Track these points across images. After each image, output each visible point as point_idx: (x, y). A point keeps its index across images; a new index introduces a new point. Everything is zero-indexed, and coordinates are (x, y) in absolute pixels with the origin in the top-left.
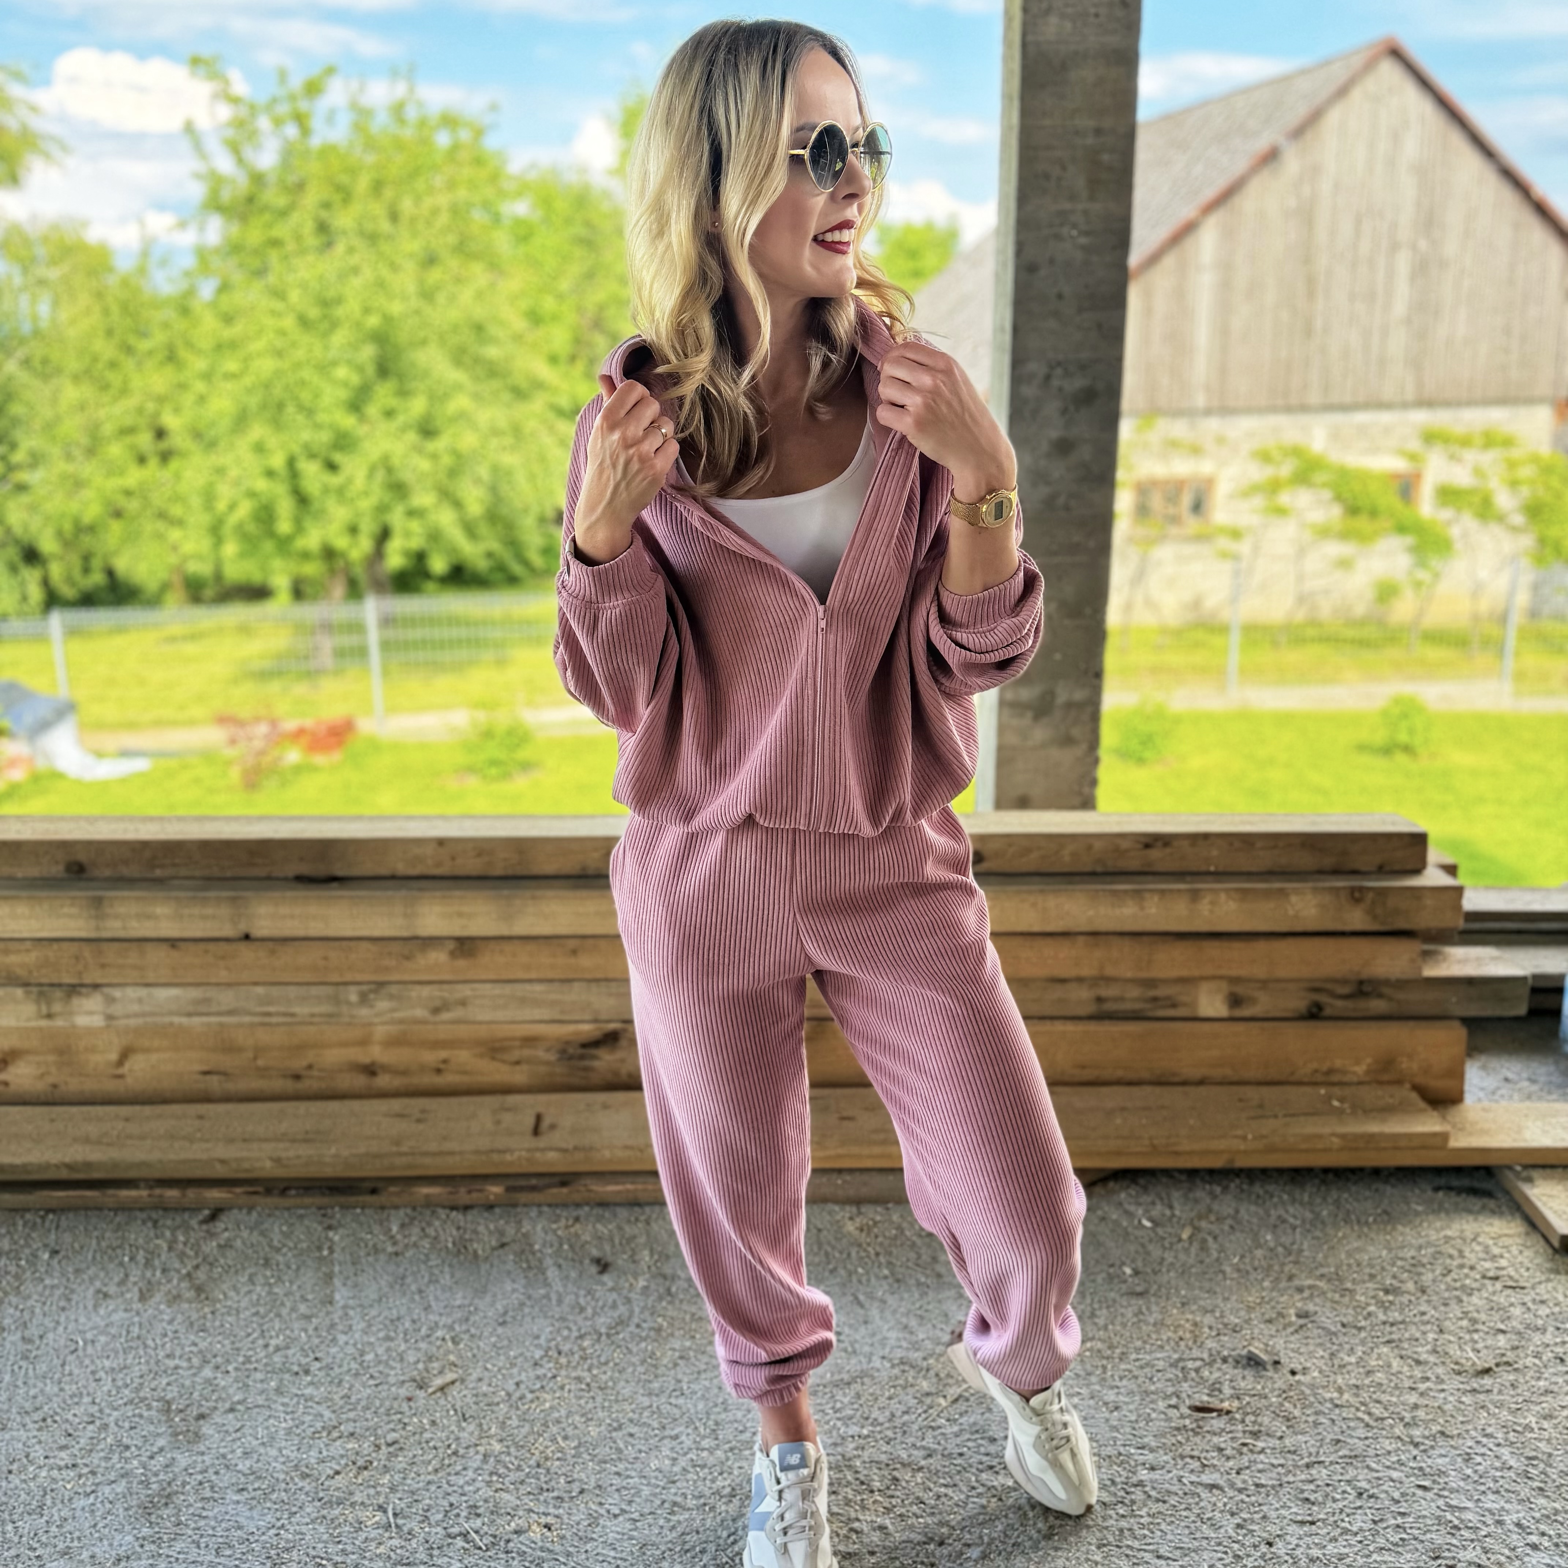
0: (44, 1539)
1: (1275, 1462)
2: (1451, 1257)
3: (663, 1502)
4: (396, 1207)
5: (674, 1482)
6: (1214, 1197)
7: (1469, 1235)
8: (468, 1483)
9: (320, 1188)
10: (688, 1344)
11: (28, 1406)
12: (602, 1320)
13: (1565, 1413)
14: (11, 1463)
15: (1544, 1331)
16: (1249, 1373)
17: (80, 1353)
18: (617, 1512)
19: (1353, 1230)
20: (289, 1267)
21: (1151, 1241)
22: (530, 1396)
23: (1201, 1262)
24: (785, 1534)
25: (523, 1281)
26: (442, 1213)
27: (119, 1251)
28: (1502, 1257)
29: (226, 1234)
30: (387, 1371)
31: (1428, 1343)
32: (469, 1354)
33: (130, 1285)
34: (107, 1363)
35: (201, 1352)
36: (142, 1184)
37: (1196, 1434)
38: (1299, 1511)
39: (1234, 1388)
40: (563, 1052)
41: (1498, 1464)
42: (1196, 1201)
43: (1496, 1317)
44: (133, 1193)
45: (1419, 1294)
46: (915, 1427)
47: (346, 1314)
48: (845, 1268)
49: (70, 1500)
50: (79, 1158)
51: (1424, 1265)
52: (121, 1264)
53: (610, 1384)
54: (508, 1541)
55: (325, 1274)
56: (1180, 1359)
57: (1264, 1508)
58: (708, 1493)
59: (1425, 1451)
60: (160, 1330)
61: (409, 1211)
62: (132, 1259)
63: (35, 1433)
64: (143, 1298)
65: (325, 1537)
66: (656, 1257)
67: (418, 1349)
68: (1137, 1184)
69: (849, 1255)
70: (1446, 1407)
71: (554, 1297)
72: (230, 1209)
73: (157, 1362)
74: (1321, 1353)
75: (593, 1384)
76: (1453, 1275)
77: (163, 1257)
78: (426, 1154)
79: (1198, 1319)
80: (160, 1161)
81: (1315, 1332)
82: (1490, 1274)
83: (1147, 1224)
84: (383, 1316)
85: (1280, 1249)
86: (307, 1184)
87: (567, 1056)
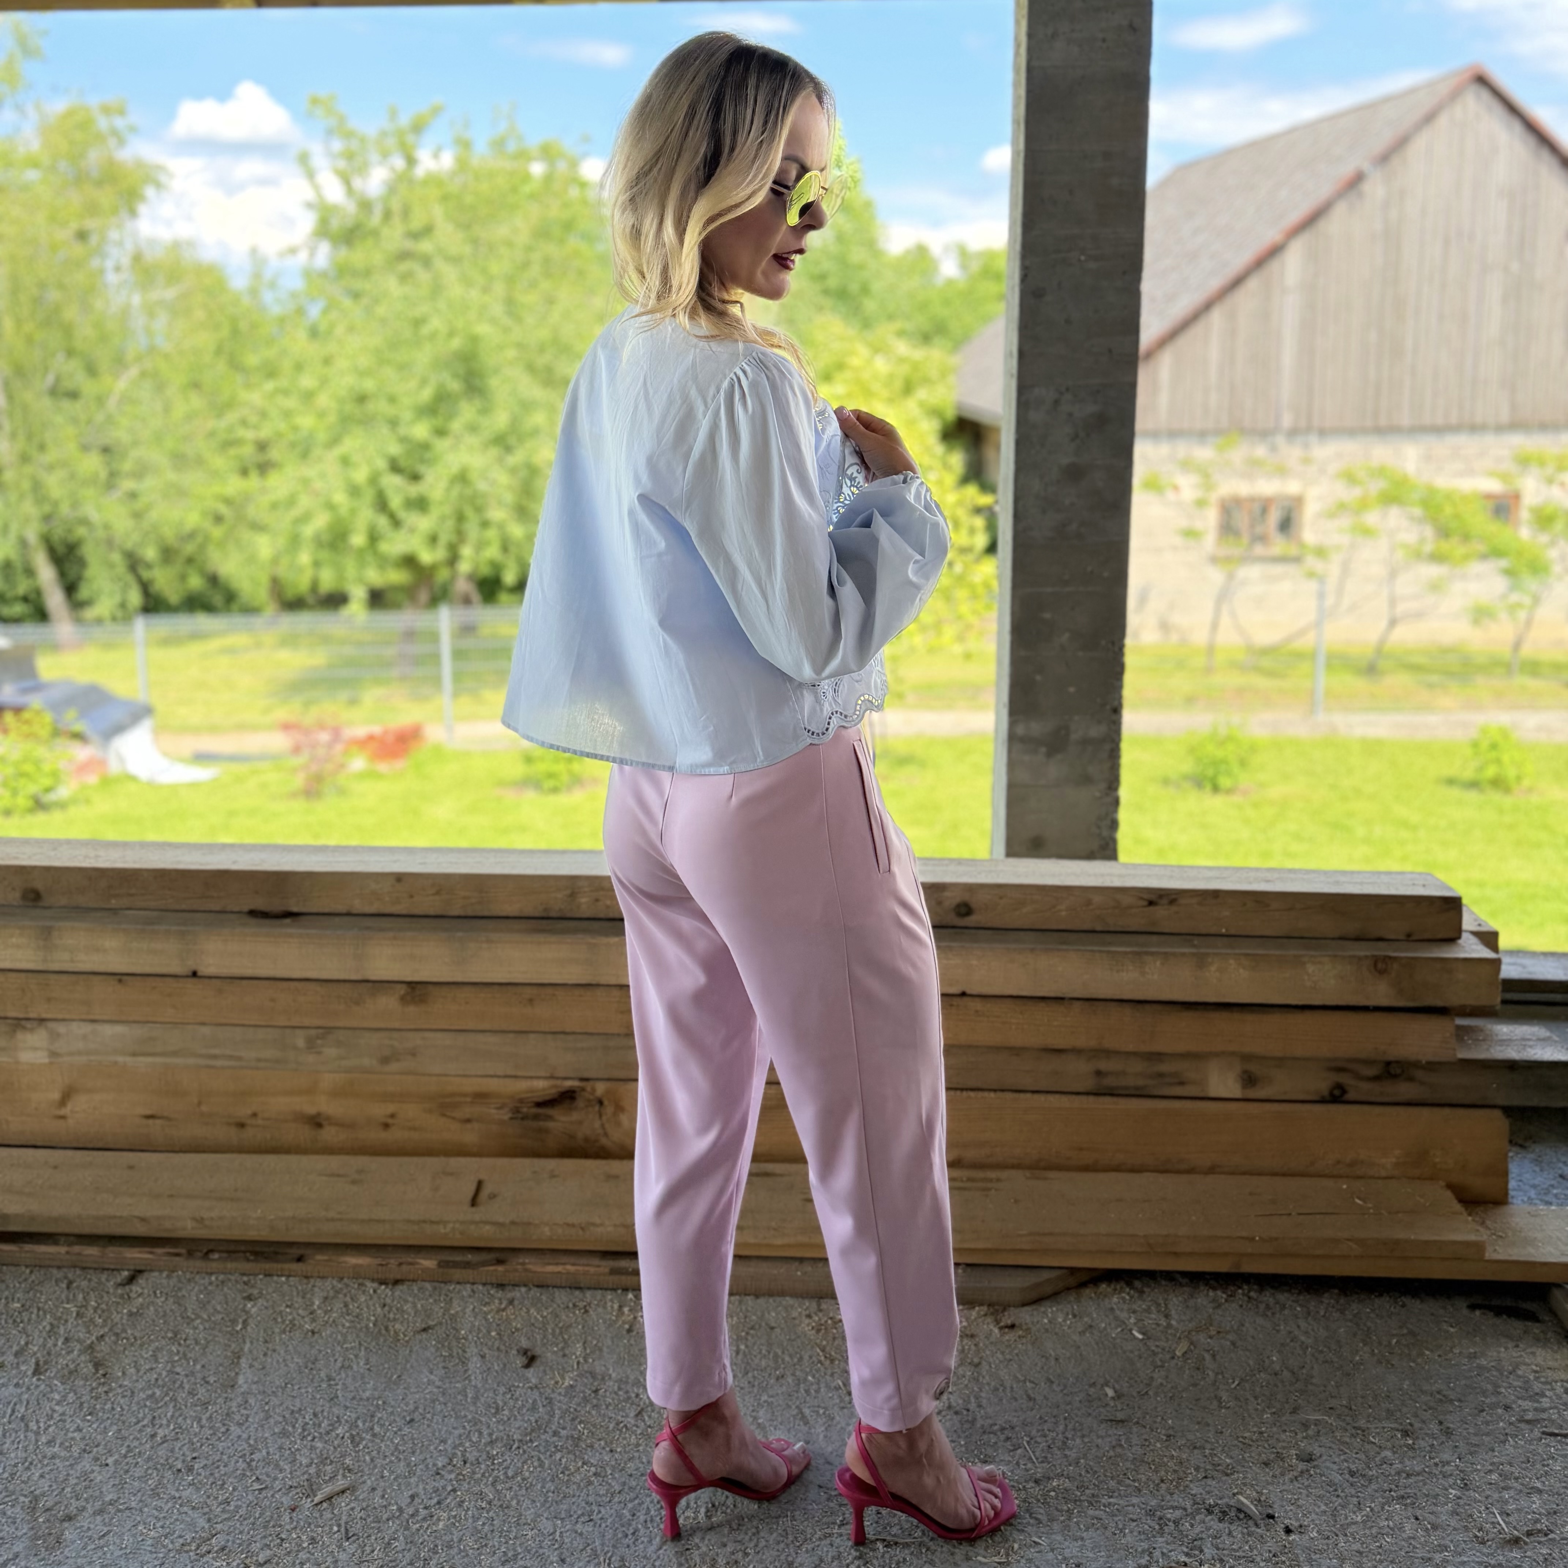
2: (1484, 1393)
4: (323, 1278)
6: (1217, 1305)
7: (1507, 1366)
9: (244, 1252)
10: (607, 1458)
12: (518, 1423)
16: (1237, 1530)
19: (1372, 1353)
20: (197, 1343)
21: (1140, 1357)
22: (423, 1513)
23: (1195, 1385)
25: (441, 1372)
26: (370, 1286)
28: (1543, 1395)
29: (140, 1300)
30: (274, 1473)
31: (1448, 1501)
32: (367, 1458)
33: (28, 1355)
35: (83, 1439)
36: (62, 1240)
39: (1218, 1549)
40: (516, 1110)
42: (1197, 1309)
43: (1532, 1472)
44: (52, 1249)
45: (1444, 1438)
47: (246, 1402)
48: (793, 1375)
52: (24, 1331)
53: (514, 1503)
55: (233, 1352)
56: (1159, 1507)
60: (46, 1412)
61: (335, 1282)
62: (35, 1325)
66: (588, 1352)
67: (313, 1448)
68: (1131, 1287)
69: (801, 1359)
71: (470, 1394)
72: (151, 1271)
73: (36, 1450)
74: (1323, 1508)
75: (495, 1503)
76: (1485, 1416)
77: (69, 1325)
78: (355, 1221)
79: (1184, 1456)
80: (79, 1216)
81: (1318, 1479)
82: (1530, 1416)
83: (1140, 1336)
84: (284, 1406)
85: (1286, 1373)
86: (232, 1247)
87: (520, 1115)
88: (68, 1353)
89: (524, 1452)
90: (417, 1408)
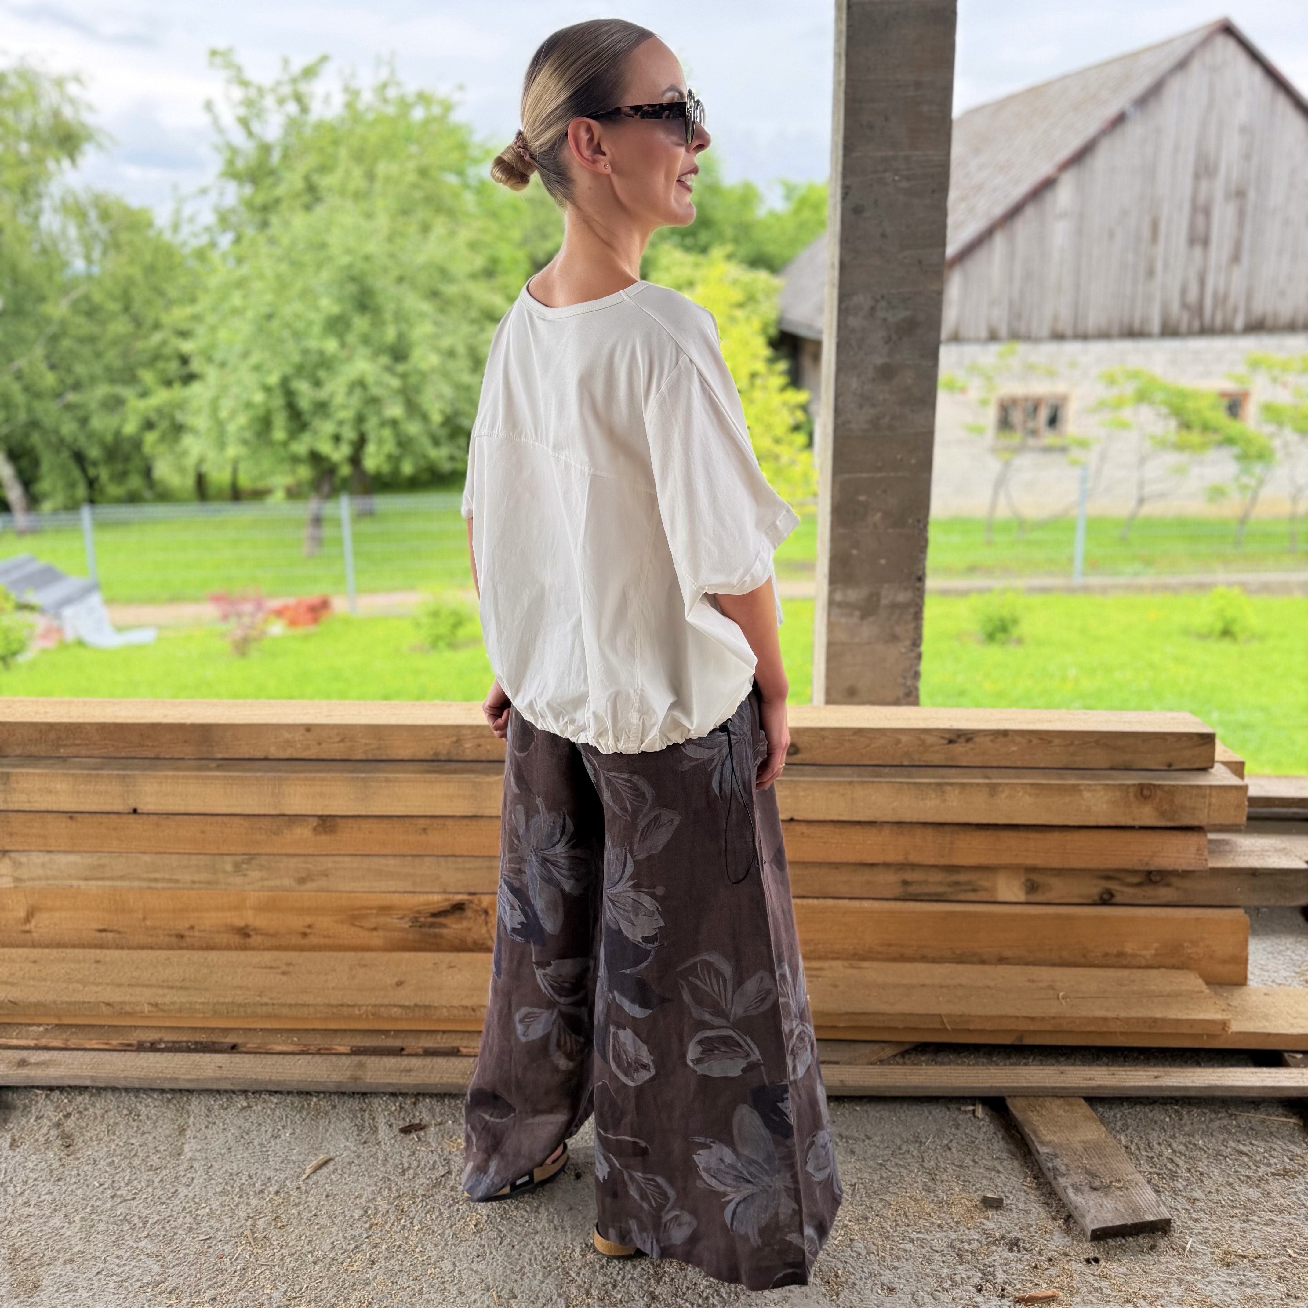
9: (187, 1042)
12: (421, 1181)
20: (149, 1118)
25: (356, 1139)
40: (415, 920)
55: (180, 1126)
56: (958, 1240)
60: (21, 1178)
64: (13, 1144)
71: (381, 1157)
84: (224, 1169)
87: (418, 924)
88: (40, 1128)
89: (427, 1204)
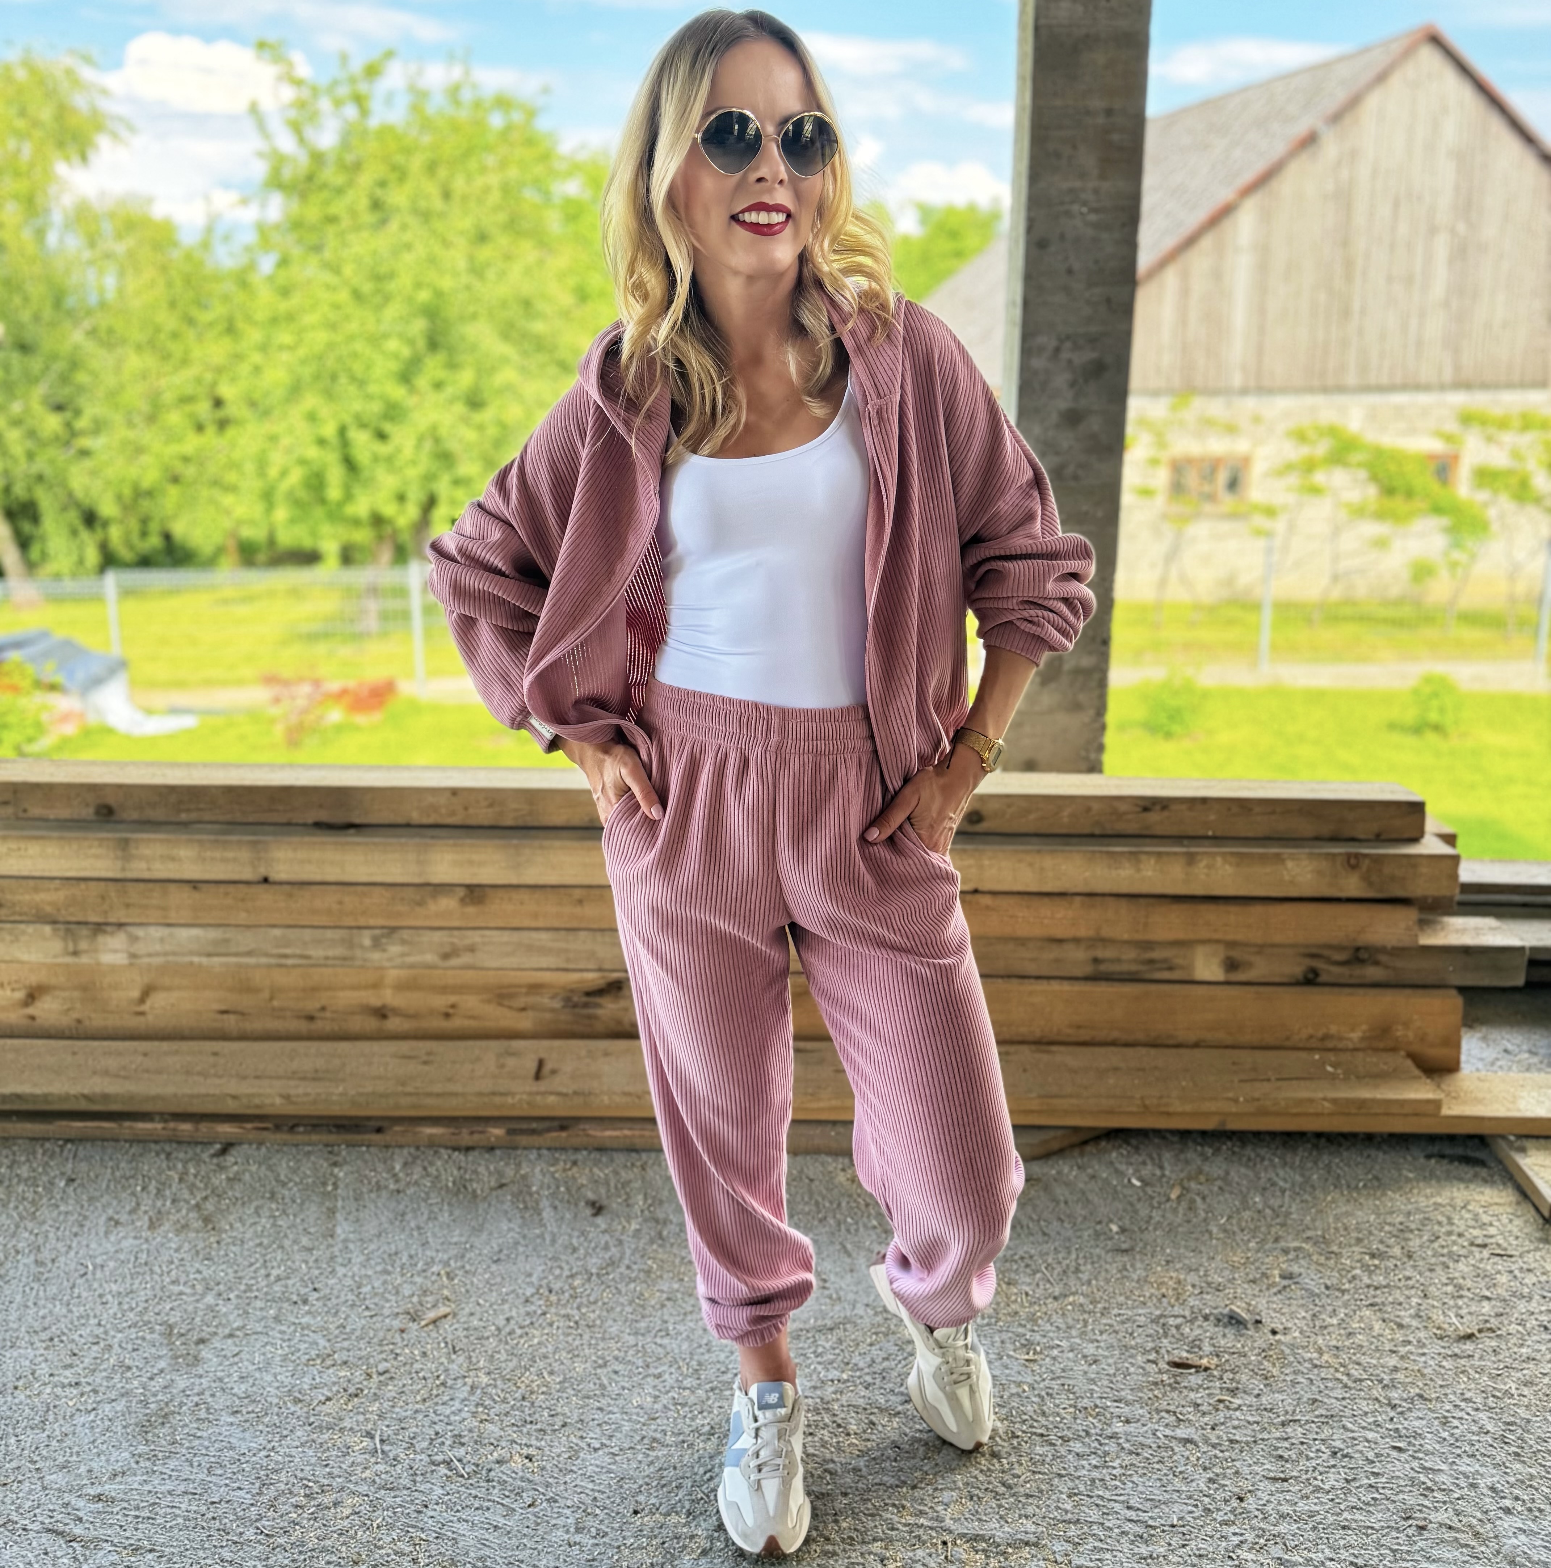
0: (44, 1453)
1: (1251, 1419)
2: (1440, 1223)
3: (643, 1438)
4: (401, 1147)
5: (654, 1419)
6: (1206, 1159)
7: (1459, 1203)
8: (453, 1413)
9: (328, 1125)
10: (676, 1286)
11: (37, 1326)
12: (594, 1260)
13: (1546, 1380)
14: (18, 1379)
15: (1530, 1299)
16: (1230, 1332)
17: (89, 1276)
18: (598, 1446)
19: (1342, 1194)
20: (294, 1201)
21: (1139, 1200)
22: (519, 1332)
23: (1189, 1221)
24: (760, 1471)
25: (520, 1221)
26: (445, 1153)
27: (132, 1181)
28: (1491, 1225)
29: (236, 1168)
30: (382, 1303)
31: (1411, 1307)
32: (463, 1290)
33: (140, 1213)
34: (114, 1287)
35: (204, 1279)
36: (157, 1118)
37: (1174, 1389)
38: (1271, 1467)
39: (1214, 1345)
41: (1475, 1428)
42: (1187, 1162)
43: (1482, 1284)
44: (149, 1126)
45: (1406, 1259)
46: (894, 1374)
47: (347, 1248)
48: (835, 1217)
49: (72, 1416)
50: (98, 1090)
51: (1411, 1231)
52: (133, 1194)
53: (598, 1322)
54: (490, 1470)
55: (328, 1209)
56: (1162, 1316)
57: (1237, 1464)
58: (687, 1430)
59: (1402, 1413)
60: (166, 1258)
61: (412, 1150)
62: (143, 1189)
63: (42, 1351)
64: (152, 1226)
65: (313, 1460)
66: (649, 1201)
67: (414, 1283)
68: (1128, 1144)
69: (839, 1205)
70: (1426, 1371)
71: (548, 1238)
72: (241, 1143)
73: (163, 1288)
74: (1304, 1314)
75: (582, 1322)
76: (1441, 1241)
77: (174, 1189)
78: (429, 1095)
79: (1182, 1277)
80: (175, 1095)
81: (1299, 1293)
82: (1479, 1241)
83: (1137, 1183)
84: (382, 1250)
85: (1268, 1211)
86: (315, 1122)
87: (571, 1004)
88: (178, 1211)
89: (603, 1282)
90: (500, 1251)
